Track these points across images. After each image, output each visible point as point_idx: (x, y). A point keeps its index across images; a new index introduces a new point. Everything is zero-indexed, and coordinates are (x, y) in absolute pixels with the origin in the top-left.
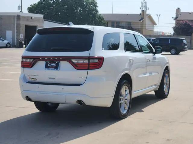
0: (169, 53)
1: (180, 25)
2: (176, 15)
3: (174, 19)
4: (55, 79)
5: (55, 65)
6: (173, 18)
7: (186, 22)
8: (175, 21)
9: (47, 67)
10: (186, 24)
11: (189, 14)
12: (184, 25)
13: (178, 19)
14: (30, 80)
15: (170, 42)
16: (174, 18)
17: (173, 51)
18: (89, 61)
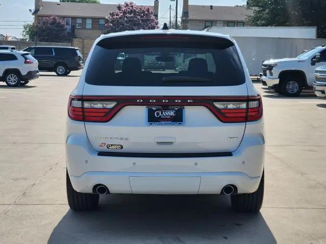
0: (54, 73)
1: (44, 23)
2: (36, 7)
3: (33, 14)
4: (173, 145)
5: (172, 113)
6: (30, 10)
7: (54, 19)
8: (34, 16)
9: (153, 119)
10: (54, 22)
11: (56, 5)
12: (51, 24)
13: (39, 13)
14: (105, 149)
15: (54, 54)
16: (33, 11)
17: (61, 69)
18: (247, 105)
